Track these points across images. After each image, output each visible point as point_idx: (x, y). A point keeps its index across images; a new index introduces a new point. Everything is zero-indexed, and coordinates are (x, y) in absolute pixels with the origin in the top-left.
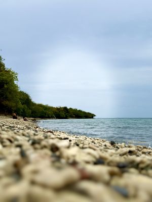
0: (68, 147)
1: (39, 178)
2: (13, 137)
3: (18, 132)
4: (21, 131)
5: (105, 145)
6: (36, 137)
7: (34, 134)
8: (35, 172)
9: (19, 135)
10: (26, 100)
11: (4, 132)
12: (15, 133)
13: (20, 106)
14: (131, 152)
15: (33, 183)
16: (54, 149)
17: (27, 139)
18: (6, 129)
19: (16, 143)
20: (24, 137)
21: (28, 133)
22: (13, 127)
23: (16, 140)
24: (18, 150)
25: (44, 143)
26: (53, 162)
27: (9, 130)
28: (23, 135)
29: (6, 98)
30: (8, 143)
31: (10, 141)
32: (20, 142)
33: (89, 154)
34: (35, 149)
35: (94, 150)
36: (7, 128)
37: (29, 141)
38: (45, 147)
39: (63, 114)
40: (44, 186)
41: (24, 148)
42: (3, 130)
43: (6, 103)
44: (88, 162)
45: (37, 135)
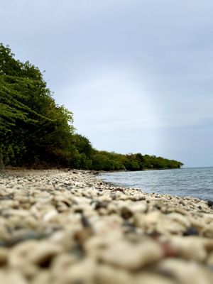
0: (146, 212)
2: (70, 199)
3: (76, 191)
4: (80, 190)
5: (200, 208)
6: (101, 198)
7: (98, 194)
8: (103, 247)
9: (78, 196)
10: (84, 145)
11: (58, 192)
12: (73, 193)
13: (78, 155)
15: (100, 261)
16: (126, 214)
17: (89, 201)
18: (60, 188)
19: (75, 207)
20: (84, 198)
21: (89, 193)
22: (69, 185)
23: (75, 203)
24: (78, 216)
25: (111, 206)
26: (126, 233)
27: (64, 188)
28: (84, 195)
29: (59, 146)
30: (64, 207)
31: (68, 205)
32: (80, 206)
33: (176, 220)
34: (101, 215)
35: (183, 214)
36: (62, 186)
37: (91, 203)
38: (113, 212)
39: (136, 164)
40: (116, 266)
41: (86, 213)
42: (56, 190)
43: (58, 151)
44: (174, 233)
45: (102, 195)
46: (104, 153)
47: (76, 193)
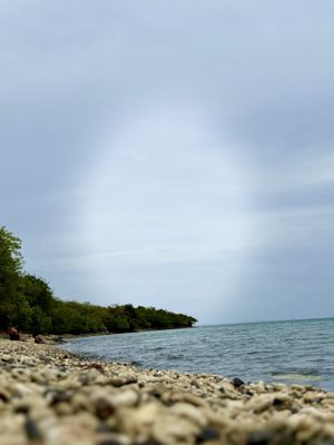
0: (136, 405)
2: (8, 389)
3: (21, 373)
4: (28, 371)
6: (62, 384)
7: (59, 376)
9: (23, 382)
10: (39, 293)
12: (15, 377)
13: (28, 309)
14: (278, 403)
16: (104, 411)
17: (42, 389)
19: (16, 402)
20: (34, 385)
21: (43, 375)
22: (10, 361)
23: (17, 394)
24: (20, 419)
25: (79, 399)
28: (34, 380)
31: (4, 399)
32: (26, 401)
33: (184, 416)
34: (60, 414)
35: (196, 405)
37: (45, 395)
38: (82, 408)
39: (124, 321)
44: (181, 439)
45: (65, 378)
46: (73, 305)
47: (21, 377)
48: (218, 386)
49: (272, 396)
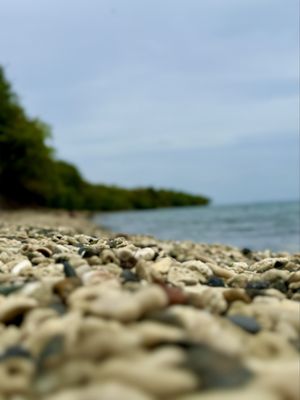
0: (154, 258)
1: (96, 306)
2: (49, 247)
3: (59, 238)
4: (65, 237)
5: (232, 257)
6: (94, 246)
7: (91, 241)
8: (91, 298)
9: (62, 244)
10: (71, 175)
11: (33, 240)
12: (55, 241)
13: (63, 190)
14: (279, 265)
15: (87, 314)
16: (127, 262)
17: (78, 249)
18: (37, 235)
19: (57, 256)
20: (71, 246)
21: (78, 240)
22: (50, 231)
23: (58, 251)
24: (61, 266)
25: (107, 252)
26: (123, 283)
27: (42, 235)
28: (70, 243)
30: (41, 257)
31: (46, 254)
32: (63, 255)
33: (194, 268)
34: (91, 264)
35: (204, 262)
36: (39, 233)
37: (80, 253)
38: (111, 260)
39: (146, 201)
40: (107, 317)
41: (72, 263)
42: (30, 237)
44: (190, 284)
45: (96, 242)
46: (101, 188)
47: (60, 241)
48: (229, 254)
49: (274, 260)
